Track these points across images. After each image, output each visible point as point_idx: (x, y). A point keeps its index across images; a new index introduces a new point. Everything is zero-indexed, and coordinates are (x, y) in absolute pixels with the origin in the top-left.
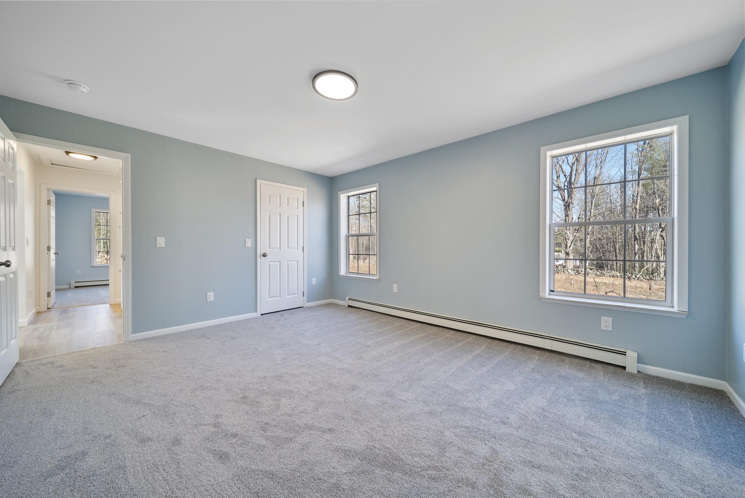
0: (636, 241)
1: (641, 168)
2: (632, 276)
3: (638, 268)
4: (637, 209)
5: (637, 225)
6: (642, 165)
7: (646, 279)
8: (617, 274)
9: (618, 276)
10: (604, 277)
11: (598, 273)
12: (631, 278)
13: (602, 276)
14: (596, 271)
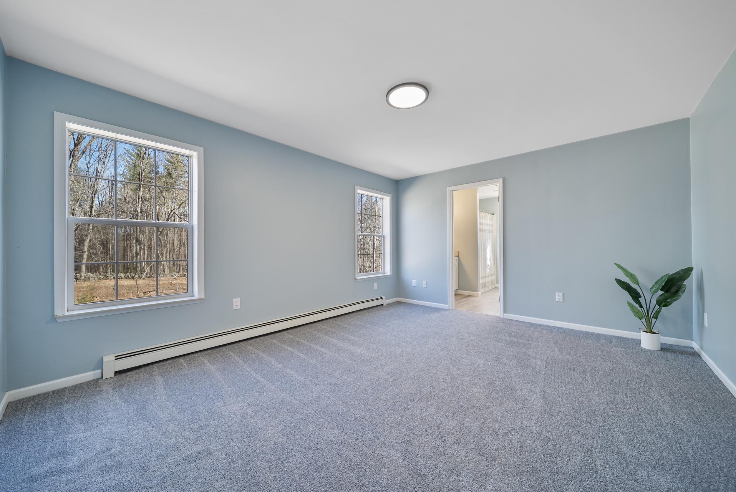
0: (138, 243)
1: (142, 175)
2: (135, 276)
3: (139, 268)
4: (138, 213)
5: (138, 228)
6: (143, 172)
7: (147, 277)
8: (121, 276)
9: (122, 277)
10: (108, 280)
11: (101, 276)
12: (135, 277)
13: (106, 280)
14: (99, 275)
